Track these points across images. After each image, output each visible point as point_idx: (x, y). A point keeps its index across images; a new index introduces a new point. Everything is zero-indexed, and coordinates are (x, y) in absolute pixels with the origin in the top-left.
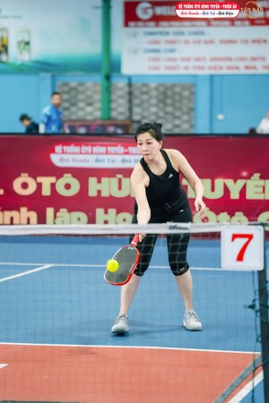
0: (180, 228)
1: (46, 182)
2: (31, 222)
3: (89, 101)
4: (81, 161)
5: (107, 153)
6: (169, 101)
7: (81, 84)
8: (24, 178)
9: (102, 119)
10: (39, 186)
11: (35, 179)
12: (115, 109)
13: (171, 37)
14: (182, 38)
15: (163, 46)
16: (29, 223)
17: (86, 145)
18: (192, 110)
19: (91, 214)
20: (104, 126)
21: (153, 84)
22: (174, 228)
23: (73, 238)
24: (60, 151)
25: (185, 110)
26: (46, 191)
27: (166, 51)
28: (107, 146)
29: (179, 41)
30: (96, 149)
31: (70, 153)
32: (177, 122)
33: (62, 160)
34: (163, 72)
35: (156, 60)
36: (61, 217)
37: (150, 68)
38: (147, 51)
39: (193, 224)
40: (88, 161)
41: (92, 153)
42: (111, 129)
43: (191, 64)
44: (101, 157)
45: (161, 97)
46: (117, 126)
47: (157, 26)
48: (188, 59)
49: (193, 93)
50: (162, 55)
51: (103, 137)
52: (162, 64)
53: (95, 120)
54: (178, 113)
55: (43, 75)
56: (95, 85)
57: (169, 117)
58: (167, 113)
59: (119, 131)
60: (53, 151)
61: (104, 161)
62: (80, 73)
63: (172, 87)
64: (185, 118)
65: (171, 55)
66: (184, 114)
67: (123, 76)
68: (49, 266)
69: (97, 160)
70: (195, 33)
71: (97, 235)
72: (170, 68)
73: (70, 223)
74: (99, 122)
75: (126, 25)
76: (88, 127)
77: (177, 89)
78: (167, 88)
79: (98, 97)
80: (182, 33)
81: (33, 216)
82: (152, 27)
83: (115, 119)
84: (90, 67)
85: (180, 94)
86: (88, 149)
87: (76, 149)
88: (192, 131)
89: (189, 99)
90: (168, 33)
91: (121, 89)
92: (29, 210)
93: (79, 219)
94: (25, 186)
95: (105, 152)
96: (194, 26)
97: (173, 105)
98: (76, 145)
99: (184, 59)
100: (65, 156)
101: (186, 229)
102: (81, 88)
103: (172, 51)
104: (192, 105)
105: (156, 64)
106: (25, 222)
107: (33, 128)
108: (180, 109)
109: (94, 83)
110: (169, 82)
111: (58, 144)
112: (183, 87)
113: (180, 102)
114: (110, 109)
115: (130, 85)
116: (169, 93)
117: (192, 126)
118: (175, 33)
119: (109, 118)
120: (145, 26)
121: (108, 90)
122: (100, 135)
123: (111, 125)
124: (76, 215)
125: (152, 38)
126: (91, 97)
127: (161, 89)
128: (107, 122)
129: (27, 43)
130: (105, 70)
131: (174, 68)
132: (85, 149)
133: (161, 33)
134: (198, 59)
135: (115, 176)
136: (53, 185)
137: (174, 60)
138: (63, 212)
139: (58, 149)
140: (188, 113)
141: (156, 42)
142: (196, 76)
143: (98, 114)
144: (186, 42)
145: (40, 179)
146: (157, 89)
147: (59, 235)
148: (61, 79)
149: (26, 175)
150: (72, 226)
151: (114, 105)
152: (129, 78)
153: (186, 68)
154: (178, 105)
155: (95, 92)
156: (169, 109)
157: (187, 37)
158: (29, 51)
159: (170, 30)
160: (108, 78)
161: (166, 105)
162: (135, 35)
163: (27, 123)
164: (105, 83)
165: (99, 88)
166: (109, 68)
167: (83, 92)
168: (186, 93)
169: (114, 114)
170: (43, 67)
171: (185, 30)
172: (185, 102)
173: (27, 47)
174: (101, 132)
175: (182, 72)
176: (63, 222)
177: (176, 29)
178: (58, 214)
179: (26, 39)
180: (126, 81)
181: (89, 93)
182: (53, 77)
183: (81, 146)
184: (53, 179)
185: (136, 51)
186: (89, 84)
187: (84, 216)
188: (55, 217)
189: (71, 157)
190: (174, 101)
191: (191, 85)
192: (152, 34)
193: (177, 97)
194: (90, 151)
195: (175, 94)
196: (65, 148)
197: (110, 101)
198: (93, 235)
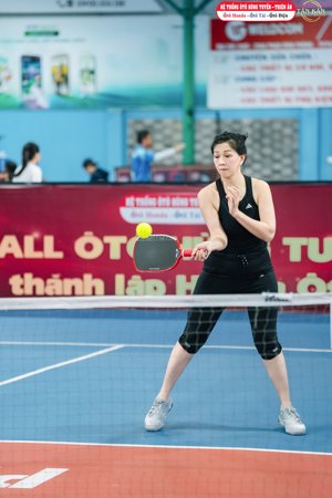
0: (279, 300)
1: (115, 242)
2: (97, 292)
3: (168, 142)
4: (157, 216)
5: (189, 206)
6: (266, 141)
7: (158, 121)
8: (88, 237)
9: (184, 164)
10: (107, 247)
11: (102, 239)
12: (199, 152)
13: (269, 62)
14: (282, 63)
15: (259, 73)
16: (94, 294)
17: (164, 196)
18: (296, 151)
19: (170, 282)
20: (185, 173)
21: (246, 120)
22: (271, 299)
23: (146, 312)
24: (133, 204)
25: (287, 151)
26: (115, 254)
27: (263, 79)
28: (189, 197)
29: (279, 67)
30: (176, 201)
31: (144, 207)
32: (277, 167)
33: (134, 215)
34: (259, 105)
35: (250, 90)
36: (134, 285)
37: (243, 100)
38: (239, 79)
39: (296, 295)
40: (166, 216)
41: (171, 206)
42: (195, 177)
43: (293, 95)
44: (182, 211)
45: (257, 136)
46: (202, 172)
47: (252, 48)
48: (290, 89)
49: (296, 131)
50: (258, 84)
51: (185, 187)
52: (257, 95)
53: (175, 165)
54: (278, 156)
55: (111, 110)
56: (176, 122)
57: (267, 161)
58: (264, 156)
59: (205, 179)
60: (123, 204)
61: (185, 216)
62: (156, 108)
63: (271, 123)
64: (287, 161)
65: (269, 84)
66: (285, 156)
67: (210, 111)
68: (117, 347)
69: (178, 215)
70: (298, 57)
71: (176, 309)
72: (267, 100)
73: (145, 294)
74: (181, 168)
75: (213, 47)
76: (166, 174)
77: (277, 126)
78: (263, 124)
79: (178, 136)
80: (283, 57)
81: (100, 284)
82: (245, 50)
83: (199, 164)
84: (168, 100)
85: (280, 132)
86: (166, 201)
87: (152, 201)
88: (296, 178)
89: (291, 137)
90: (264, 57)
91: (207, 126)
92: (94, 277)
93: (155, 288)
94: (89, 247)
95: (187, 204)
96: (296, 48)
97: (272, 146)
98: (151, 196)
99: (284, 89)
100: (138, 210)
101: (287, 300)
102: (158, 126)
103: (270, 79)
104: (295, 146)
105: (251, 95)
106: (90, 292)
107: (100, 176)
108: (280, 151)
109: (173, 119)
110: (266, 118)
111: (129, 196)
112: (284, 124)
113: (281, 141)
114: (193, 152)
115: (218, 121)
116: (267, 130)
117: (295, 172)
118: (274, 57)
119: (193, 163)
120: (237, 49)
121: (191, 128)
122: (181, 183)
123: (194, 171)
124: (151, 283)
125: (245, 63)
126: (169, 137)
127: (257, 126)
128: (189, 168)
129: (92, 72)
130: (187, 103)
131: (272, 100)
132: (161, 200)
133: (257, 57)
134: (302, 89)
135: (199, 235)
136: (123, 247)
137: (273, 90)
138: (136, 279)
139: (129, 201)
140: (290, 156)
141: (250, 69)
142: (300, 109)
143: (180, 158)
144: (288, 68)
145: (107, 239)
146: (251, 126)
147: (130, 308)
148: (133, 116)
149: (91, 233)
150: (147, 297)
151: (198, 147)
152: (217, 113)
153: (288, 100)
154: (277, 145)
155: (175, 131)
156: (267, 151)
157: (288, 62)
158: (94, 81)
159: (268, 53)
160: (191, 113)
161: (263, 146)
162: (224, 60)
163: (92, 169)
164: (188, 119)
165: (180, 126)
166: (192, 101)
167: (160, 131)
168: (288, 131)
169: (198, 157)
170: (112, 101)
171: (287, 53)
172: (287, 141)
173: (91, 76)
174: (182, 179)
175: (282, 104)
176: (136, 293)
177: (275, 52)
178: (130, 282)
179: (91, 67)
180: (213, 116)
181: (168, 132)
182: (124, 113)
183: (157, 197)
184: (123, 239)
185: (225, 80)
186: (168, 121)
187: (161, 285)
188: (126, 286)
189: (144, 211)
190: (273, 141)
191: (293, 122)
192: (245, 58)
193: (277, 136)
194: (168, 204)
195: (273, 131)
196: (139, 200)
197: (193, 142)
198: (171, 309)
